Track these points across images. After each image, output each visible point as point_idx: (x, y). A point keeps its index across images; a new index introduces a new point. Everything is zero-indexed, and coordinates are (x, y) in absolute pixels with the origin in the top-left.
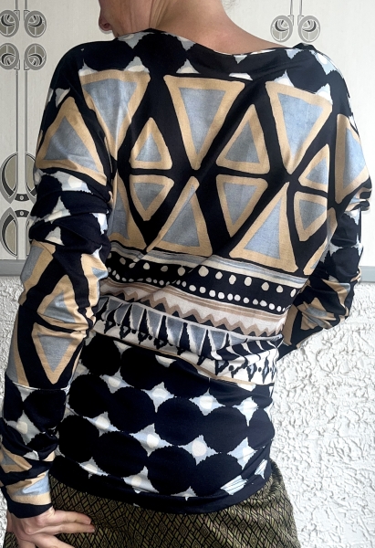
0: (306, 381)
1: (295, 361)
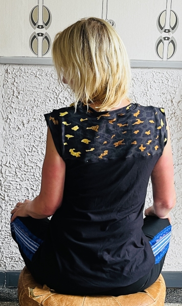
0: (173, 116)
1: (168, 106)
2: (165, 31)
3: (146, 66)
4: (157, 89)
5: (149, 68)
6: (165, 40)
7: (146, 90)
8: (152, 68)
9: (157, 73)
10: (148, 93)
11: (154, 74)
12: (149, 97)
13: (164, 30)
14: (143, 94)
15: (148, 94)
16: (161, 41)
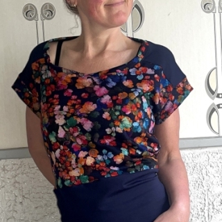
2: (218, 96)
3: (197, 146)
4: (216, 175)
5: (202, 148)
6: (219, 107)
7: (201, 178)
8: (206, 147)
9: (214, 154)
10: (204, 182)
11: (210, 155)
12: (206, 188)
13: (216, 94)
14: (197, 185)
15: (204, 184)
16: (213, 110)
